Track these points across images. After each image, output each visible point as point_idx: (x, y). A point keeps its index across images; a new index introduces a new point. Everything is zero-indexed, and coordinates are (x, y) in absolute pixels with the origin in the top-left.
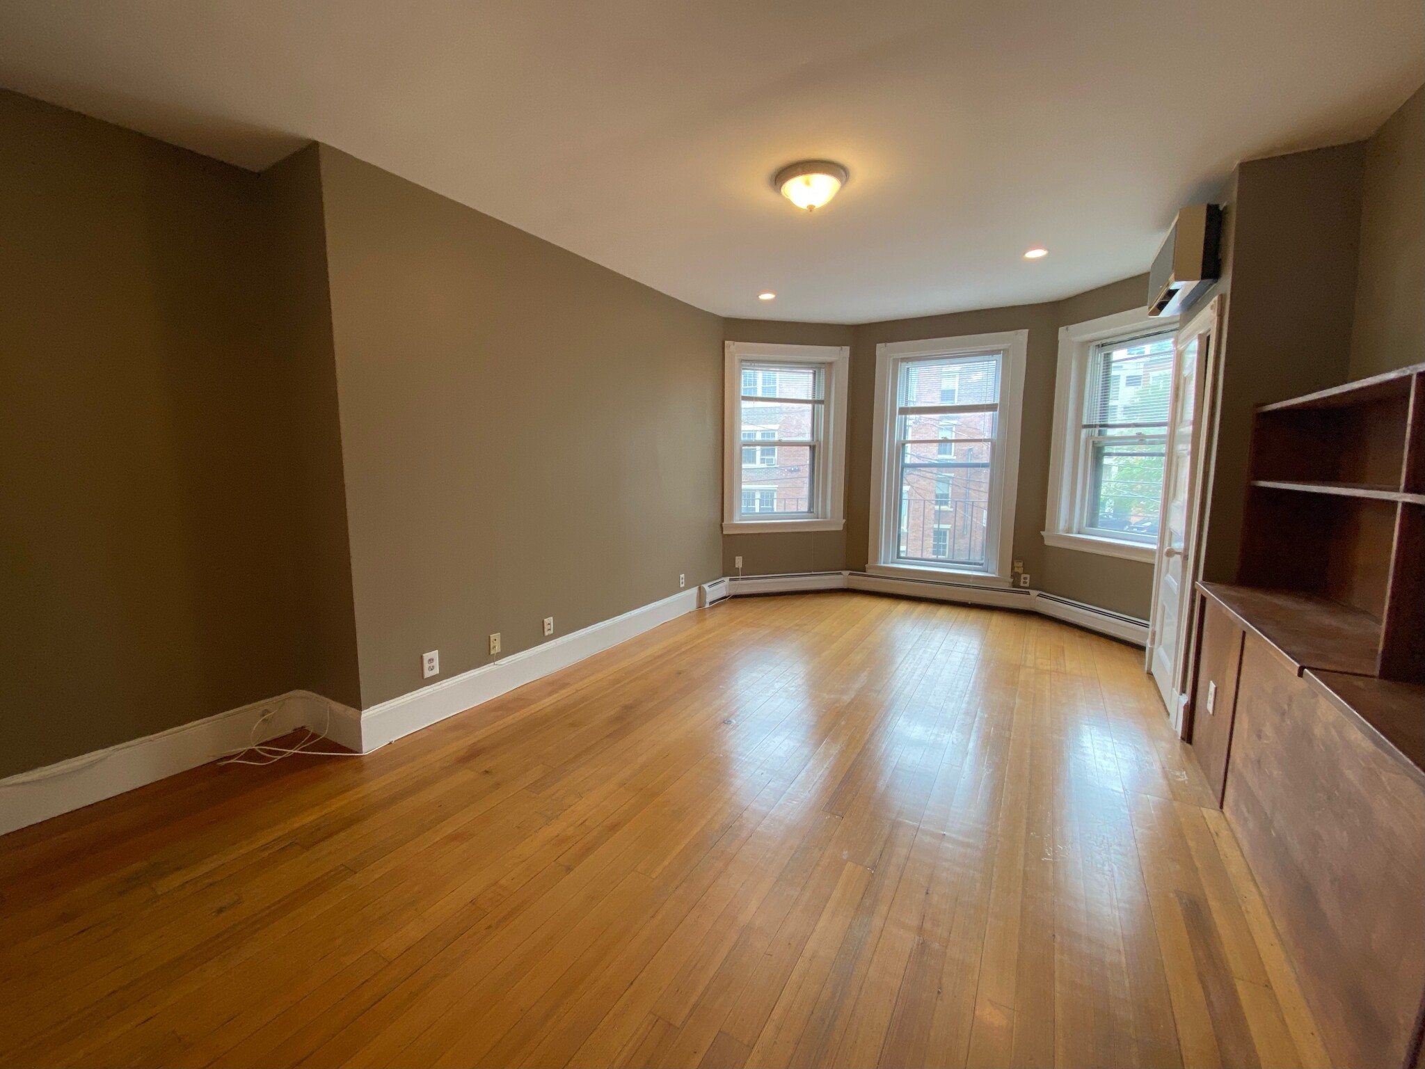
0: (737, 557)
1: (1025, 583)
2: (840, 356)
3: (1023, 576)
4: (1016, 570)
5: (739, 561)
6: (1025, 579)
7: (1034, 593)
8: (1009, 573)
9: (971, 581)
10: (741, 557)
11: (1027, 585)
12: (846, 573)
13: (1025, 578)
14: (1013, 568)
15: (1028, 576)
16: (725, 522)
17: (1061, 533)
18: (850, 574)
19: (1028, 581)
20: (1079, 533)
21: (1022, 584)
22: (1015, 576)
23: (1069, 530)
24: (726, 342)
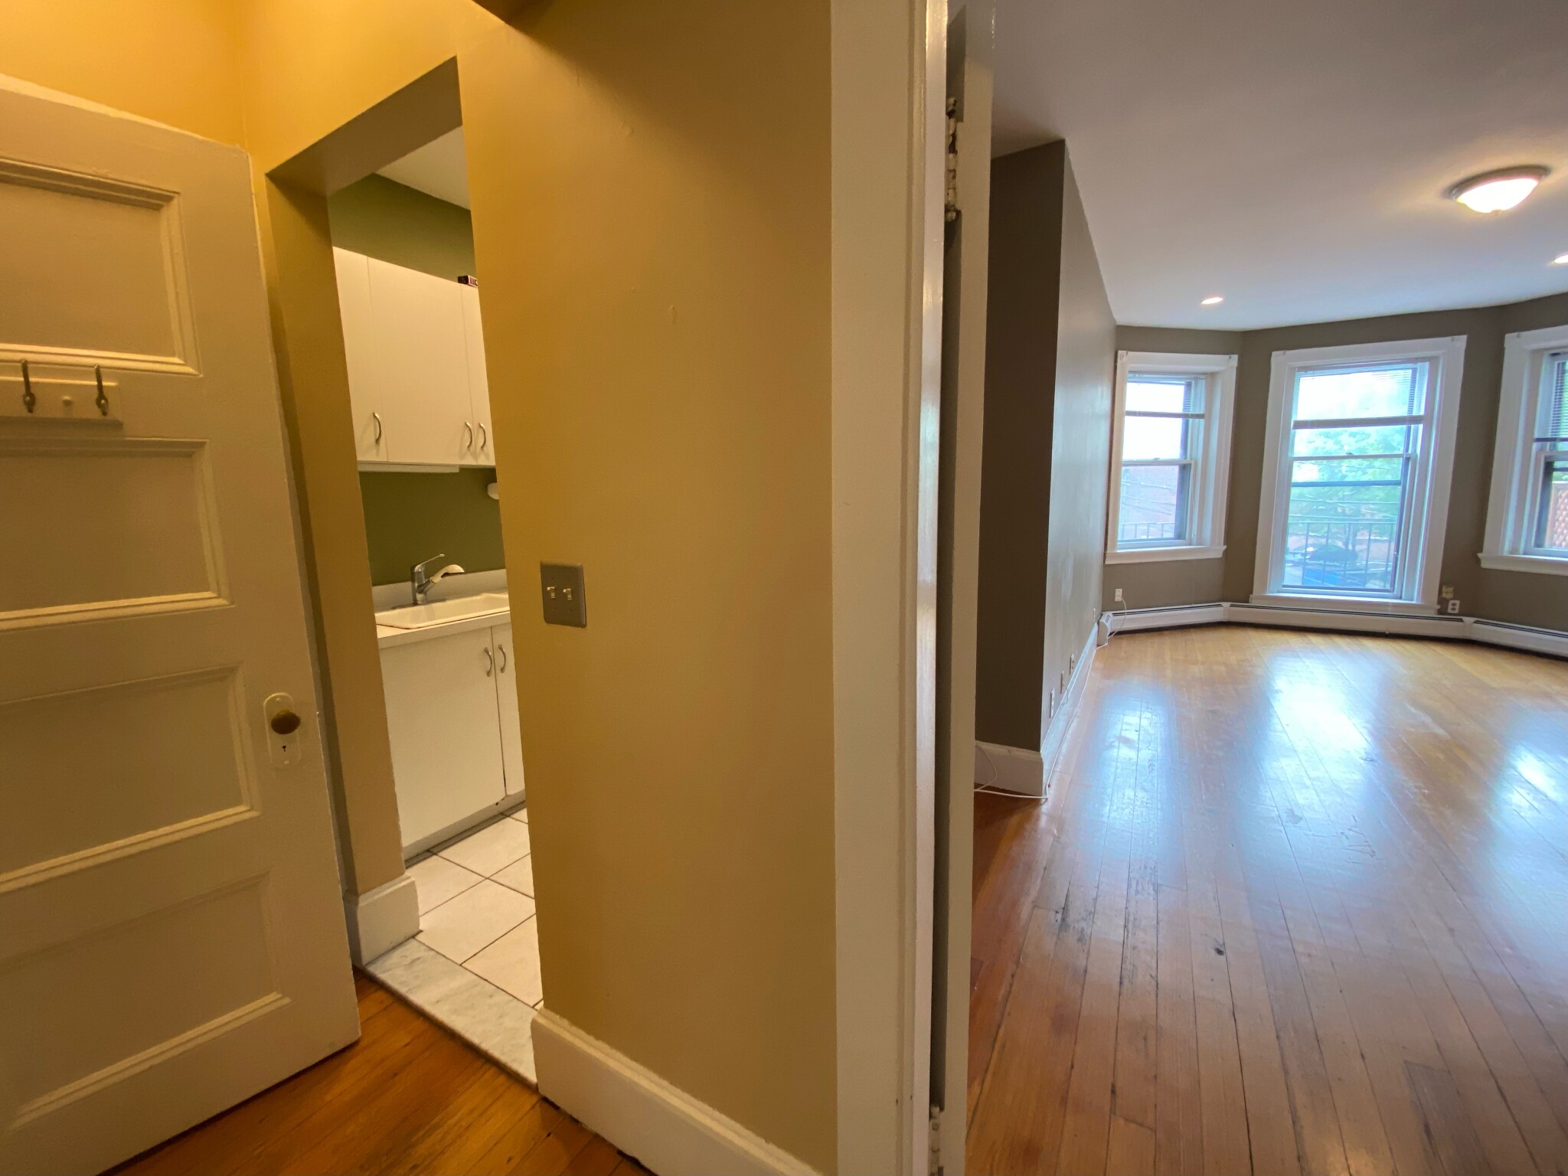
0: (1117, 590)
1: (1453, 609)
2: (1226, 365)
3: (1451, 602)
4: (1444, 595)
5: (1119, 594)
6: (1454, 606)
7: (1468, 620)
8: (1435, 598)
9: (1390, 608)
10: (1121, 590)
11: (1456, 612)
12: (1226, 605)
13: (1454, 604)
14: (1440, 592)
15: (1457, 602)
16: (1108, 551)
17: (1506, 554)
18: (1232, 606)
19: (1457, 607)
20: (1525, 554)
21: (1450, 611)
22: (1442, 602)
23: (1514, 550)
24: (1120, 352)
